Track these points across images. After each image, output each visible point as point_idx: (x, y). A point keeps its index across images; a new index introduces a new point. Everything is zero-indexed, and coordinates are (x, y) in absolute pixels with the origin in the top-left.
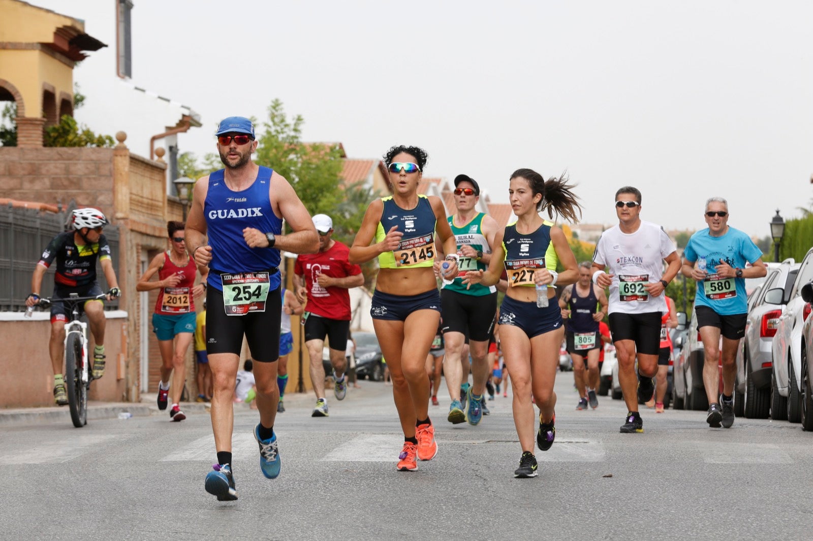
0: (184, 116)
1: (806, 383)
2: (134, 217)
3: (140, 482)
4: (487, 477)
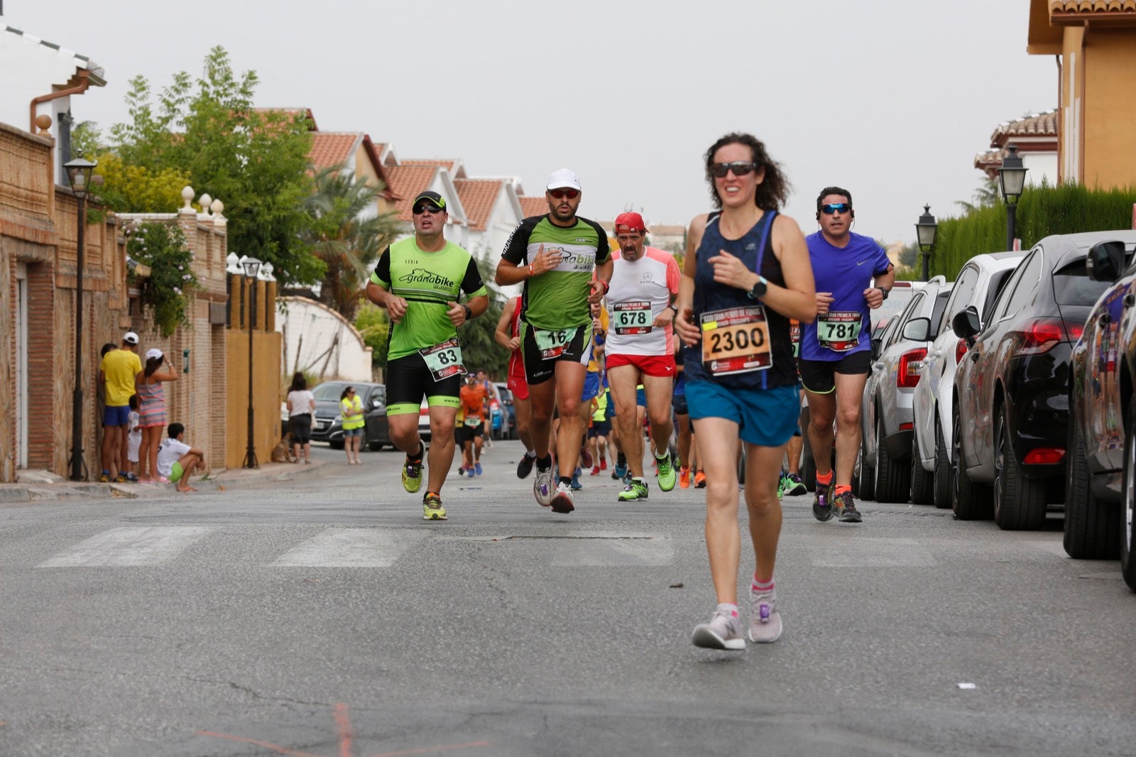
0: (79, 69)
1: (959, 452)
4: (505, 589)
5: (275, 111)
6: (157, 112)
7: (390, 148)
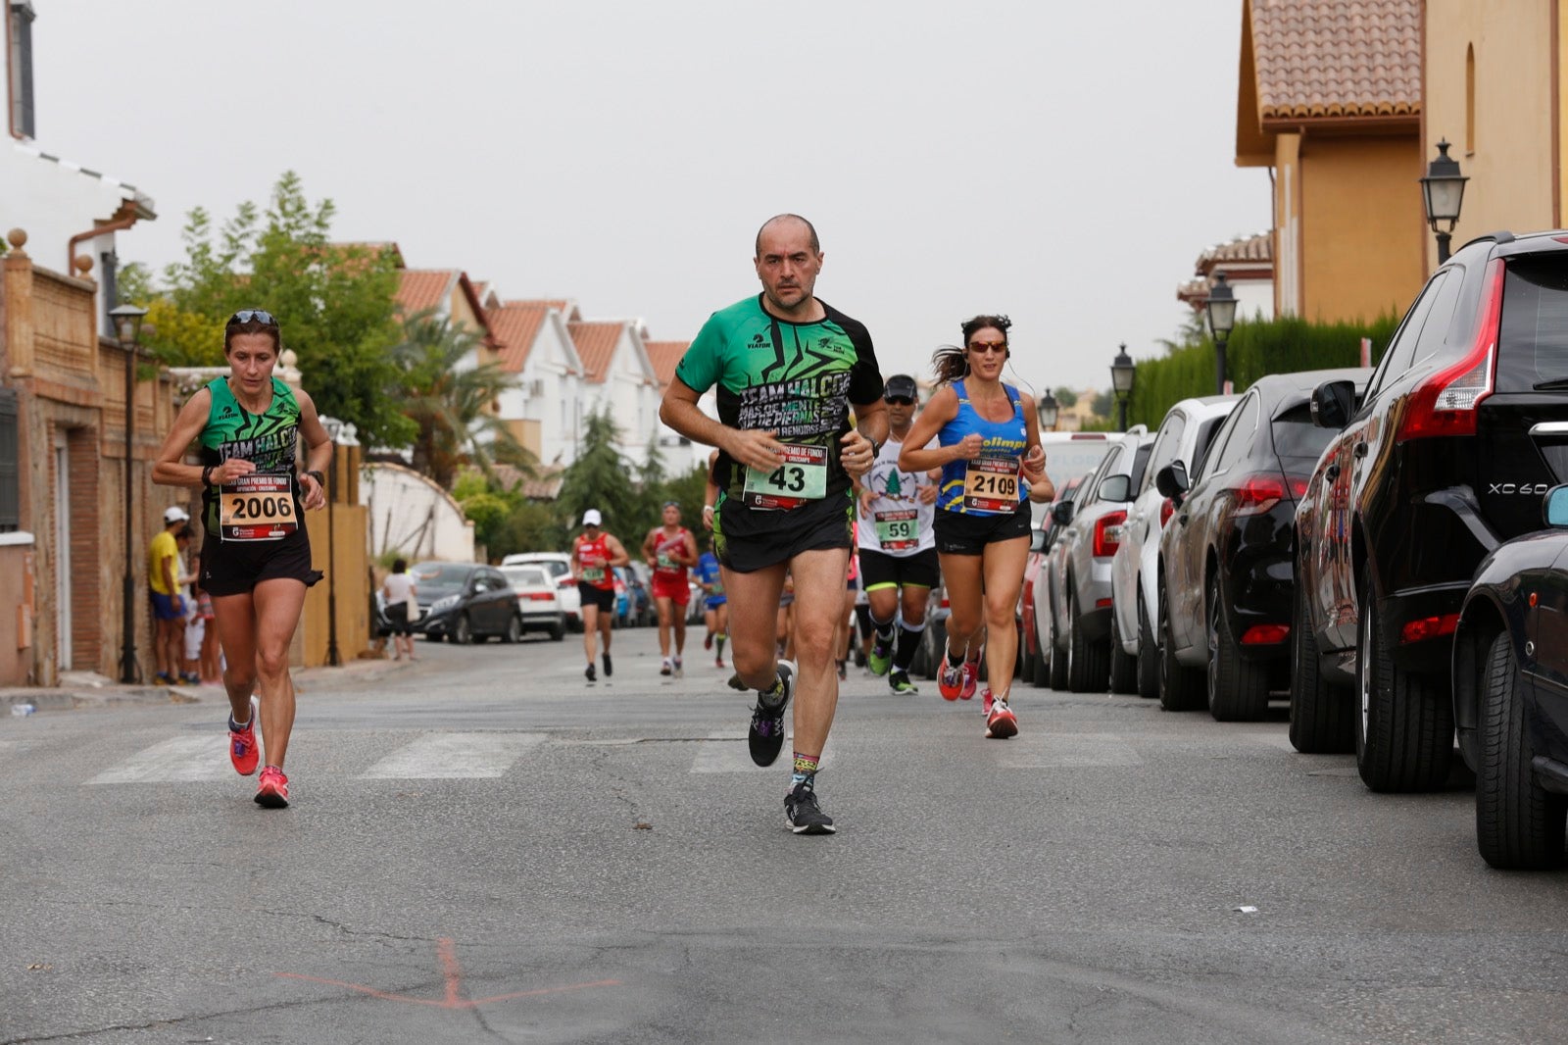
0: (125, 201)
1: (1166, 631)
2: (40, 373)
3: (51, 821)
4: (637, 801)
5: (356, 247)
6: (218, 250)
7: (491, 287)
